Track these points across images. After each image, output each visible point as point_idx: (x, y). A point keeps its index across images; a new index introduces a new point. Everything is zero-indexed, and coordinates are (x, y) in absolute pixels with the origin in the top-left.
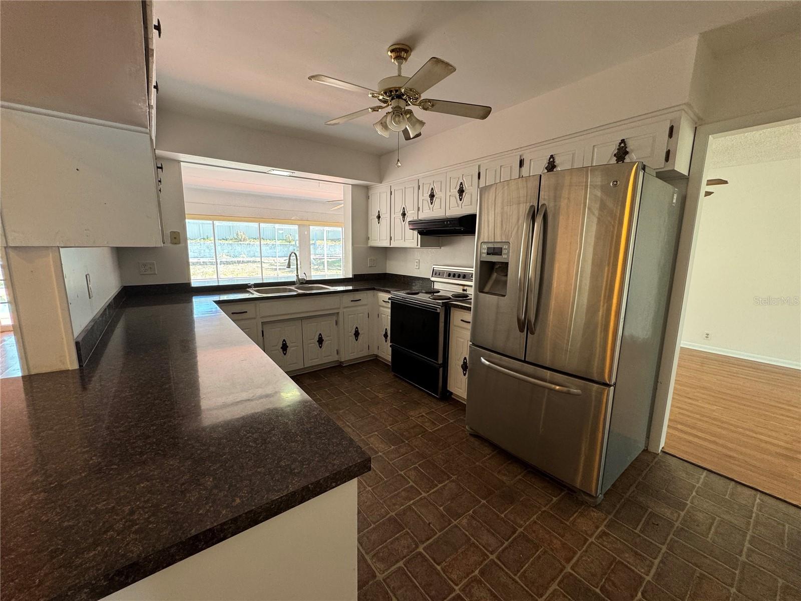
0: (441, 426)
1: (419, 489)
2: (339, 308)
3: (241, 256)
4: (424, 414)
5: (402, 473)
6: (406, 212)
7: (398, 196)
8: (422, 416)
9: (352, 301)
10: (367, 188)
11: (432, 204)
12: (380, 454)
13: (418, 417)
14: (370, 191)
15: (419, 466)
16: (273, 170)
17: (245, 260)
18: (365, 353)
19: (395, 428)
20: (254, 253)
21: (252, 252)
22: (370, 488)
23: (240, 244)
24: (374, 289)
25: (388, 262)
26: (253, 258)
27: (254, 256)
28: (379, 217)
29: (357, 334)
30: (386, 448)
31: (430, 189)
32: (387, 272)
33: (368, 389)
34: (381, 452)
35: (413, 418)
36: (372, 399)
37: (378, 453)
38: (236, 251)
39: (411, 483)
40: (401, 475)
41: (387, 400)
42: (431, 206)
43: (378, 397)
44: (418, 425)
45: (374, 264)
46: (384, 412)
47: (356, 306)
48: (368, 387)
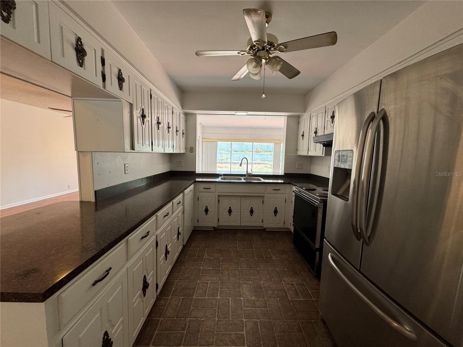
0: (302, 299)
1: (246, 340)
2: (265, 193)
3: (258, 160)
4: (294, 283)
5: (244, 320)
6: (317, 131)
7: (314, 120)
8: (293, 284)
9: (274, 190)
10: (299, 117)
11: (332, 123)
12: (242, 298)
13: (289, 284)
14: (300, 119)
15: (260, 322)
16: (236, 113)
17: (259, 162)
18: (281, 225)
19: (266, 285)
20: (264, 159)
21: (263, 158)
22: (217, 319)
23: (258, 154)
24: (290, 183)
25: (312, 166)
26: (263, 161)
27: (264, 161)
28: (303, 136)
29: (276, 212)
30: (249, 296)
31: (332, 112)
32: (311, 173)
33: (269, 250)
34: (243, 297)
35: (284, 283)
36: (266, 257)
37: (241, 297)
38: (255, 158)
39: (244, 332)
40: (243, 321)
41: (276, 262)
42: (332, 125)
43: (272, 258)
44: (284, 290)
45: (300, 167)
46: (268, 270)
47: (277, 193)
48: (270, 249)
